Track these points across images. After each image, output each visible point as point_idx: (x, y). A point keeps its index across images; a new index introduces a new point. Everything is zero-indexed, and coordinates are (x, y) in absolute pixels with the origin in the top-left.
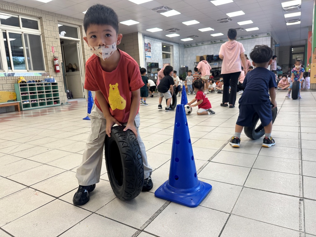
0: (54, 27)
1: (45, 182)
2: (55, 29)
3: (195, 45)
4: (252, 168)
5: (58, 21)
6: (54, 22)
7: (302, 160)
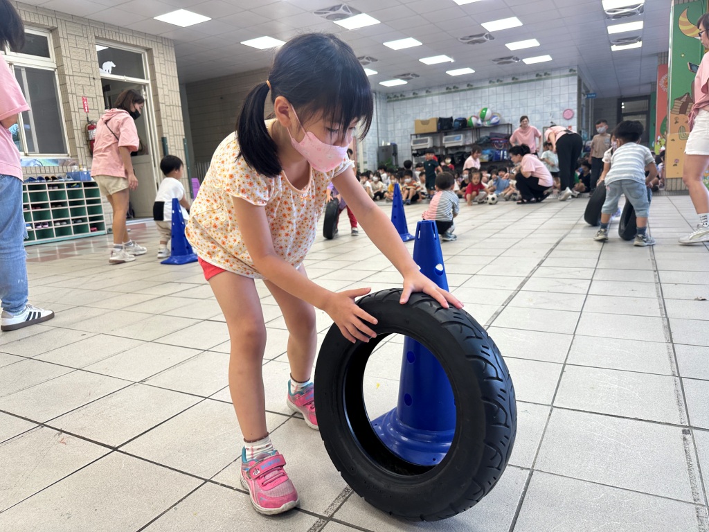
0: (88, 51)
1: (83, 411)
2: (88, 57)
3: (411, 95)
4: (565, 364)
5: (96, 37)
6: (86, 40)
7: (673, 344)
